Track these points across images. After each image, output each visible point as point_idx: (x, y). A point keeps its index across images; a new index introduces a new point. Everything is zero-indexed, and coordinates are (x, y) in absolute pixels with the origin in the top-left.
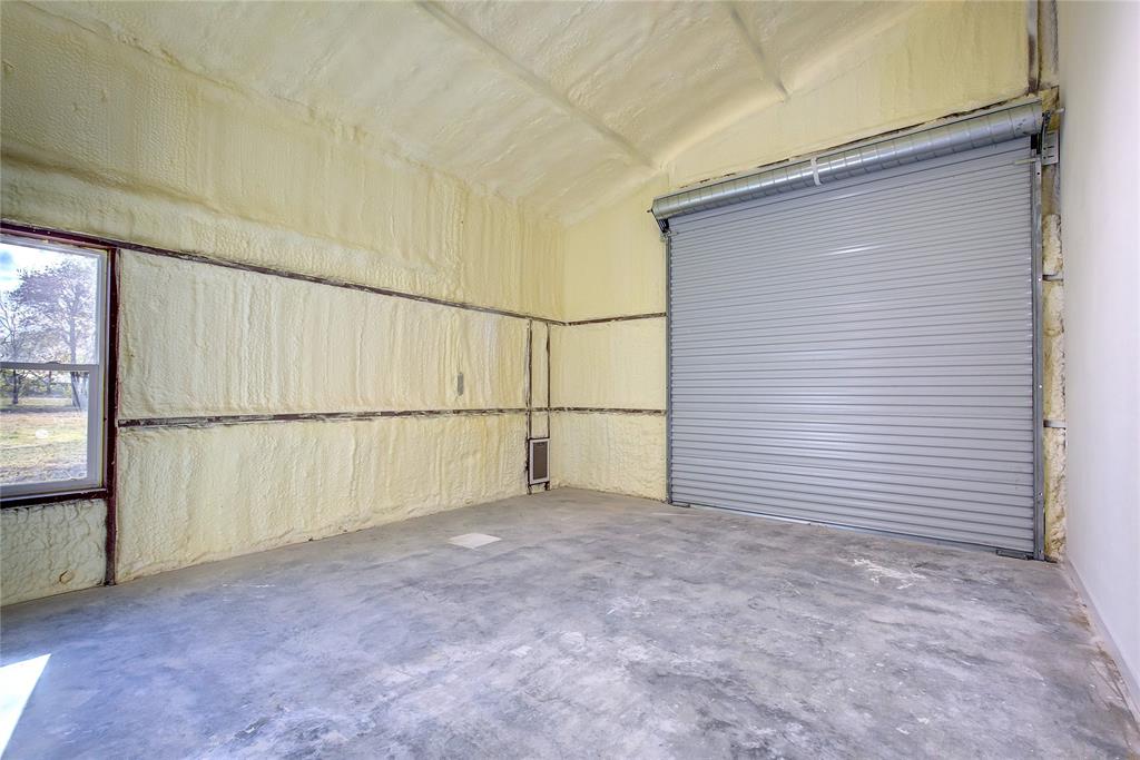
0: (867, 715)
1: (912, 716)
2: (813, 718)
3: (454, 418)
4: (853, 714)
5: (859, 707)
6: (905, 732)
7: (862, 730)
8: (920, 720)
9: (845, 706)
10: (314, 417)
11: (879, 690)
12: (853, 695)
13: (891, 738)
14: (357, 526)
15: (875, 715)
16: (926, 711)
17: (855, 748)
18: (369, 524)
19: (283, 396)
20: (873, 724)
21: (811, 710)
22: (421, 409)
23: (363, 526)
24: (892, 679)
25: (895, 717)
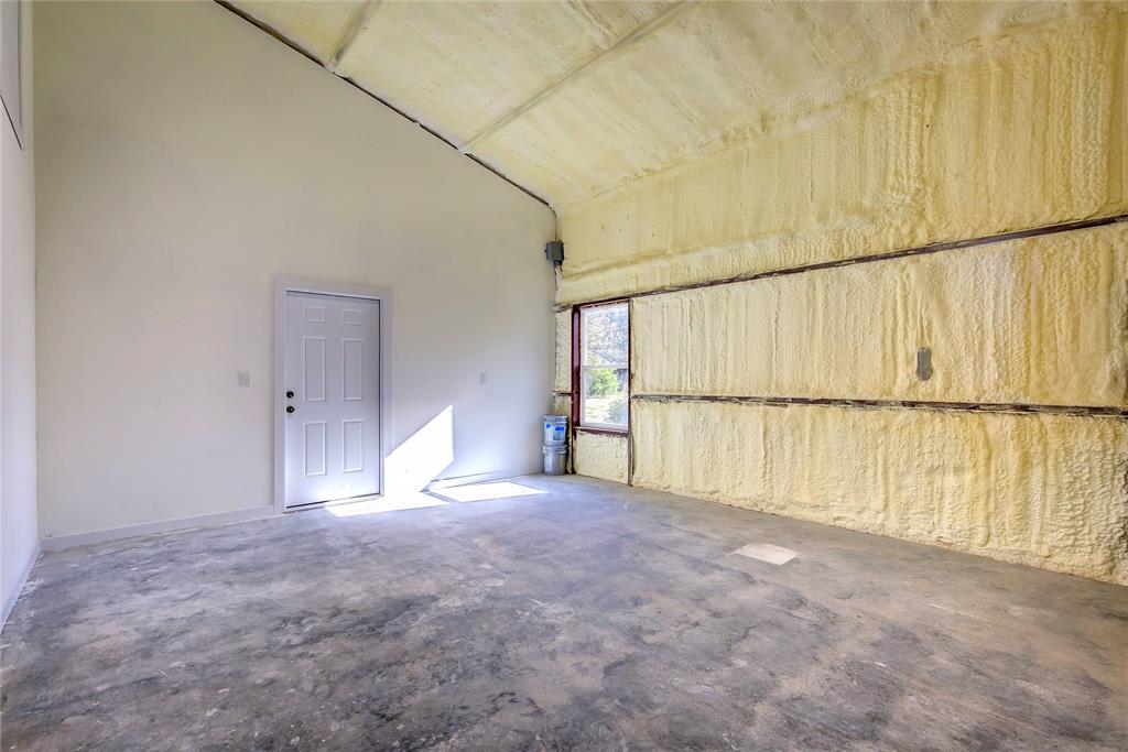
0: (260, 681)
1: (224, 708)
2: (293, 652)
3: (906, 412)
4: (270, 674)
5: (271, 682)
6: (221, 691)
7: (253, 670)
8: (215, 710)
9: (282, 675)
10: (729, 399)
11: (270, 709)
12: (285, 688)
13: (229, 679)
14: (771, 509)
15: (254, 686)
16: (213, 723)
17: (248, 657)
18: (785, 513)
19: (713, 382)
20: (250, 680)
21: (301, 655)
22: (847, 397)
23: (778, 512)
24: (269, 732)
25: (237, 696)
